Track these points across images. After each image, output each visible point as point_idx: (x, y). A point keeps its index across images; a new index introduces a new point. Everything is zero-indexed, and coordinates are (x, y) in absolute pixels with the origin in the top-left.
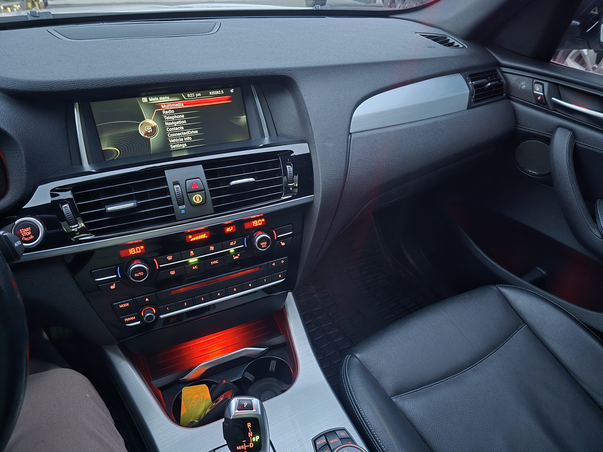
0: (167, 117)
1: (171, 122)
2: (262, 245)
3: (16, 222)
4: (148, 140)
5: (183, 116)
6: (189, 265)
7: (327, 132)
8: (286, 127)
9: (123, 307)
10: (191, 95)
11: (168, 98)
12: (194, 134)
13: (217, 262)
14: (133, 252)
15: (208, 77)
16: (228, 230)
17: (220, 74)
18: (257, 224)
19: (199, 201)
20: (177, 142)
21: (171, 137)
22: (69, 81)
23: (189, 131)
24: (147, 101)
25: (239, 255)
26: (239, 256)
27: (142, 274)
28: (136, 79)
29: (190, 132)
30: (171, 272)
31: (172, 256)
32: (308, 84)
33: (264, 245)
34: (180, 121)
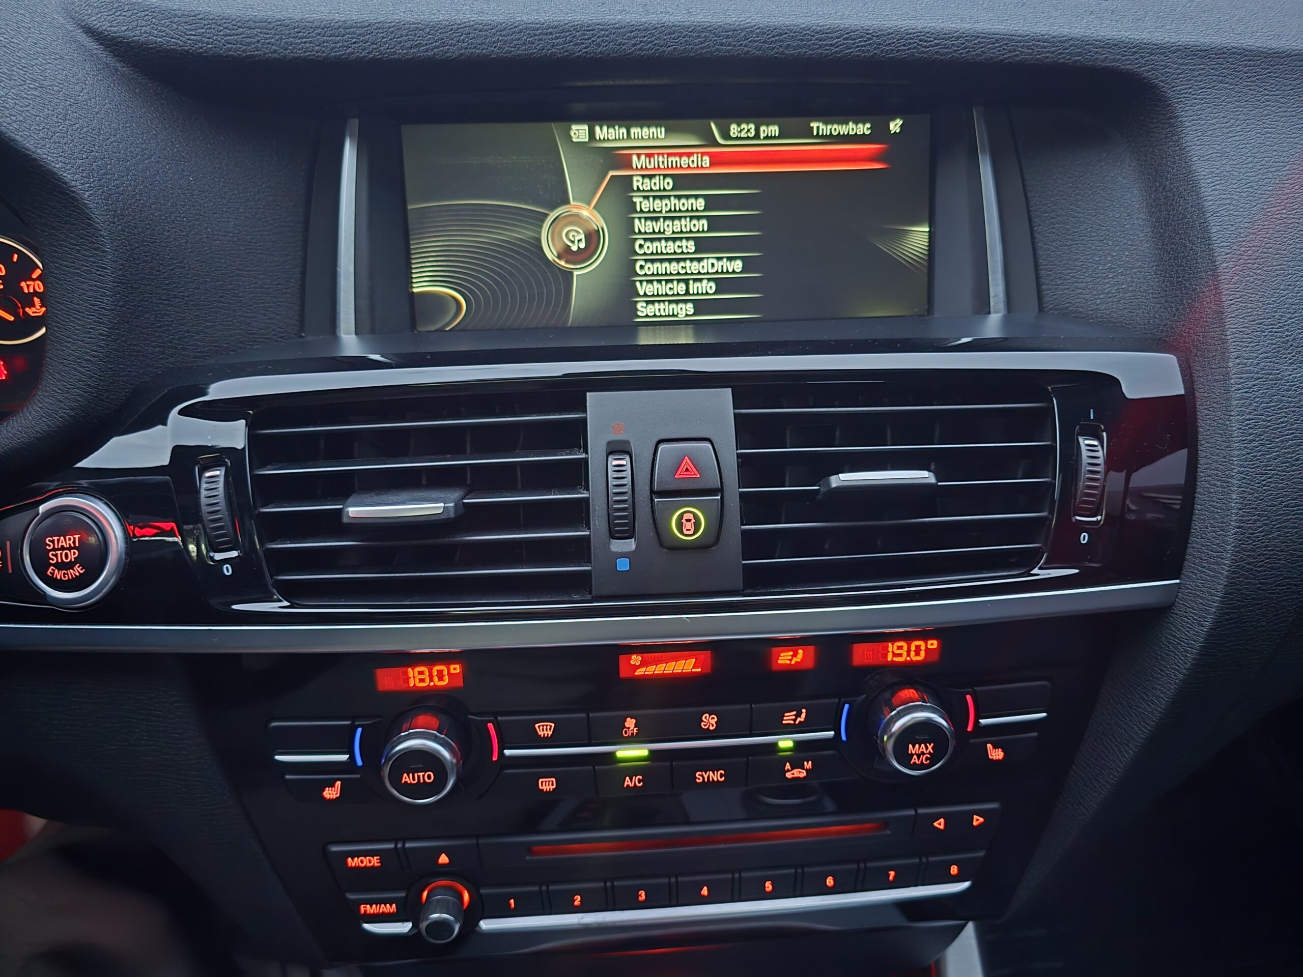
0: (646, 202)
1: (657, 219)
2: (912, 755)
3: (42, 508)
4: (568, 275)
5: (700, 204)
6: (613, 766)
7: (1289, 316)
8: (1089, 279)
9: (359, 867)
10: (741, 130)
11: (661, 132)
12: (728, 272)
13: (721, 776)
14: (422, 680)
15: (820, 47)
16: (785, 658)
17: (869, 39)
18: (905, 654)
19: (691, 532)
20: (662, 295)
21: (646, 275)
22: (323, 26)
23: (711, 261)
24: (587, 140)
25: (808, 765)
26: (807, 770)
27: (429, 777)
28: (551, 33)
29: (713, 265)
30: (540, 780)
31: (553, 725)
32: (1222, 115)
33: (919, 756)
34: (688, 219)
